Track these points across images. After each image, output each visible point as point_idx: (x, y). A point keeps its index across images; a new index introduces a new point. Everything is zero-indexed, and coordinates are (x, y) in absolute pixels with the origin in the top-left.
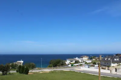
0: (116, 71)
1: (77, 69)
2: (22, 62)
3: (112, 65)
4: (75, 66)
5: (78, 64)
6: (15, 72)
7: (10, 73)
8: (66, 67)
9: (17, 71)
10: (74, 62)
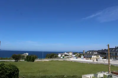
0: (97, 60)
1: (68, 60)
2: (28, 54)
3: (93, 57)
4: (66, 58)
5: (67, 57)
6: (24, 60)
7: (20, 61)
8: (59, 58)
9: (25, 60)
10: (64, 55)
